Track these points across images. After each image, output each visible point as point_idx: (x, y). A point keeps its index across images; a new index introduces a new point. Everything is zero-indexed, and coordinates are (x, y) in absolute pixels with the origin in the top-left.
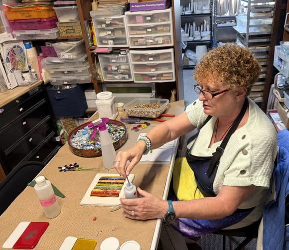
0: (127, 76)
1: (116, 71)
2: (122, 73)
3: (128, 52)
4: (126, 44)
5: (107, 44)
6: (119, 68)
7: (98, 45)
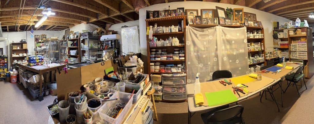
2: (296, 57)
3: (297, 52)
4: (297, 50)
5: (293, 50)
6: (295, 55)
7: (291, 50)
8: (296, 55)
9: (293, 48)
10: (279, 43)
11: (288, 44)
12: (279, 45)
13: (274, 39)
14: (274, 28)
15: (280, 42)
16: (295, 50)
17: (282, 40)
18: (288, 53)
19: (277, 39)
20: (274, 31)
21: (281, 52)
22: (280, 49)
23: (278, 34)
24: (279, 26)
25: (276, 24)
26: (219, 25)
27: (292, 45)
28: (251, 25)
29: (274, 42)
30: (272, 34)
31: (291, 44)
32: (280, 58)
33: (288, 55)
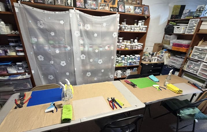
0: (195, 72)
1: (192, 68)
2: (194, 70)
3: (202, 63)
4: (204, 59)
5: (195, 57)
6: (194, 67)
7: (191, 57)
8: (196, 68)
9: (195, 54)
10: (171, 41)
11: (188, 46)
12: (171, 45)
13: (165, 34)
14: (172, 16)
15: (174, 40)
16: (199, 58)
17: (180, 37)
18: (183, 60)
19: (170, 35)
20: (169, 21)
21: (171, 56)
22: (169, 51)
23: (175, 27)
24: (184, 12)
25: (178, 10)
26: (74, 8)
27: (197, 49)
28: (130, 12)
29: (164, 38)
30: (165, 26)
31: (195, 46)
32: (165, 64)
33: (181, 63)
